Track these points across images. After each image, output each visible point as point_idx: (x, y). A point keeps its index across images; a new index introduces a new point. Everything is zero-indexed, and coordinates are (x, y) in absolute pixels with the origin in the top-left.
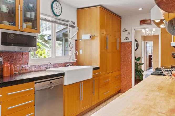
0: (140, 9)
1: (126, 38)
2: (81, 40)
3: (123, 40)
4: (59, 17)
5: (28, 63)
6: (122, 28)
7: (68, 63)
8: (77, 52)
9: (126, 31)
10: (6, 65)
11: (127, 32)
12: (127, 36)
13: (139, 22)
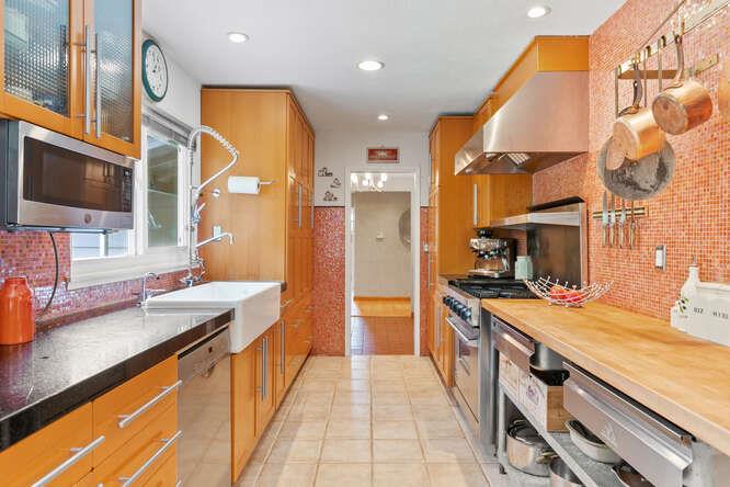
0: (383, 117)
1: (329, 196)
2: (215, 195)
3: (319, 201)
4: (160, 106)
5: (67, 280)
6: (318, 166)
7: (184, 273)
8: (230, 235)
9: (328, 175)
10: (13, 294)
11: (330, 180)
12: (332, 190)
13: (365, 154)
